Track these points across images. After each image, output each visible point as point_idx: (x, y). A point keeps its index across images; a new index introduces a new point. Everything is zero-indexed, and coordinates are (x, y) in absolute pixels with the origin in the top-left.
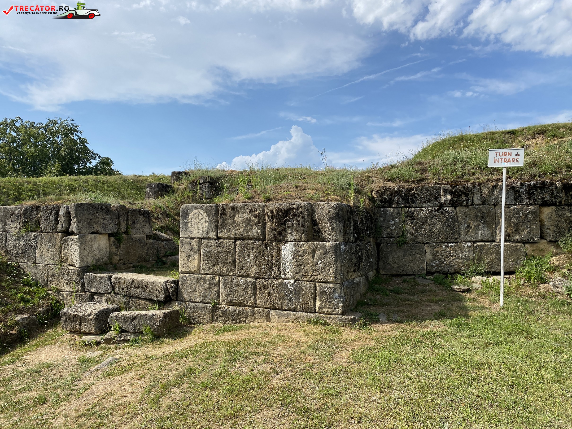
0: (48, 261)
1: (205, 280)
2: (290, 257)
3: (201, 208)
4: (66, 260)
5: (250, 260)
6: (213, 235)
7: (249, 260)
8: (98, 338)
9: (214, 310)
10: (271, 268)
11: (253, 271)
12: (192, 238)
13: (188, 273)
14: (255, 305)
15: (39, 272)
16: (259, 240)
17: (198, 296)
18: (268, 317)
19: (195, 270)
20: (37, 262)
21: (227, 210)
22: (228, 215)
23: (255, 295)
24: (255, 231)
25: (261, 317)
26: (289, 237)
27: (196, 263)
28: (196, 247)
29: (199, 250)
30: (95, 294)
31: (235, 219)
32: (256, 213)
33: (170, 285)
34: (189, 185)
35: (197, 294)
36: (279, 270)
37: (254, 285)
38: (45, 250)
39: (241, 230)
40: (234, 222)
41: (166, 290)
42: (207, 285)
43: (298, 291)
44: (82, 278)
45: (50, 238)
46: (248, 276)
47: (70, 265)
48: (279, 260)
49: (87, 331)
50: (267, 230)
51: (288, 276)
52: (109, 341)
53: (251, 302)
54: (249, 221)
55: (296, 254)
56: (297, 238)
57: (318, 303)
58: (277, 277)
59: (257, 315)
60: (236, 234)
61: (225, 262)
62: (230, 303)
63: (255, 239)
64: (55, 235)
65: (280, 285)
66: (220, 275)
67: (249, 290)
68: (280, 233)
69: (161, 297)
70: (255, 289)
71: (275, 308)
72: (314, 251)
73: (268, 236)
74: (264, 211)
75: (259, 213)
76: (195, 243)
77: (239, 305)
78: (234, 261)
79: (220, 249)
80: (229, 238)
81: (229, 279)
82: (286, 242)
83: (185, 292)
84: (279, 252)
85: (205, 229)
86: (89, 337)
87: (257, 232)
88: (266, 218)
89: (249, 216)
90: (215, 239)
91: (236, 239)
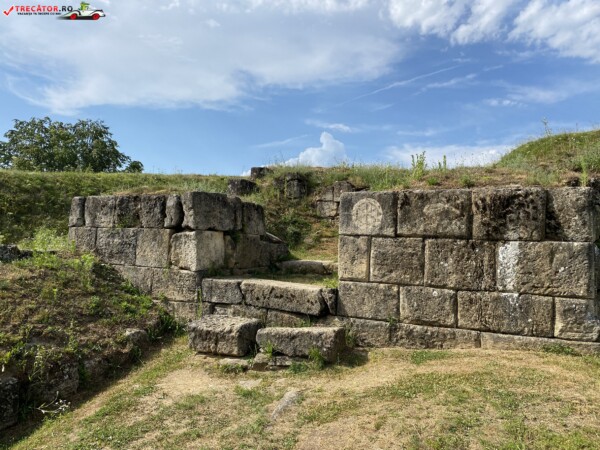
0: (152, 264)
1: (378, 291)
2: (513, 261)
3: (372, 196)
4: (177, 262)
5: (449, 265)
6: (389, 231)
7: (446, 265)
8: (243, 362)
9: (393, 330)
10: (480, 276)
11: (452, 281)
12: (358, 236)
13: (351, 280)
14: (455, 325)
15: (140, 276)
16: (461, 238)
17: (367, 310)
18: (478, 342)
19: (363, 276)
20: (138, 263)
21: (412, 198)
22: (413, 205)
23: (455, 312)
24: (456, 227)
25: (467, 341)
26: (511, 234)
27: (364, 267)
28: (363, 246)
29: (368, 251)
30: (216, 304)
31: (424, 210)
32: (458, 202)
33: (327, 296)
34: (274, 183)
35: (365, 308)
36: (494, 279)
37: (454, 299)
38: (148, 250)
39: (434, 225)
40: (423, 214)
41: (323, 301)
42: (380, 297)
43: (526, 309)
44: (199, 284)
45: (155, 235)
46: (444, 287)
47: (182, 268)
48: (493, 266)
49: (226, 352)
50: (475, 225)
51: (510, 287)
52: (261, 367)
53: (450, 320)
54: (446, 213)
55: (523, 258)
56: (525, 236)
57: (559, 325)
58: (492, 289)
59: (460, 339)
60: (425, 230)
61: (408, 267)
62: (418, 321)
63: (456, 238)
64: (162, 231)
65: (497, 299)
66: (399, 284)
67: (448, 305)
68: (496, 229)
69: (316, 309)
70: (455, 303)
71: (489, 330)
72: (552, 254)
73: (476, 232)
74: (470, 199)
75: (462, 203)
76: (361, 243)
77: (432, 324)
78: (422, 266)
79: (400, 250)
80: (415, 235)
81: (415, 290)
82: (506, 241)
83: (349, 305)
84: (494, 255)
85: (378, 223)
86: (228, 361)
87: (460, 228)
88: (474, 208)
89: (446, 206)
90: (391, 237)
91: (425, 237)
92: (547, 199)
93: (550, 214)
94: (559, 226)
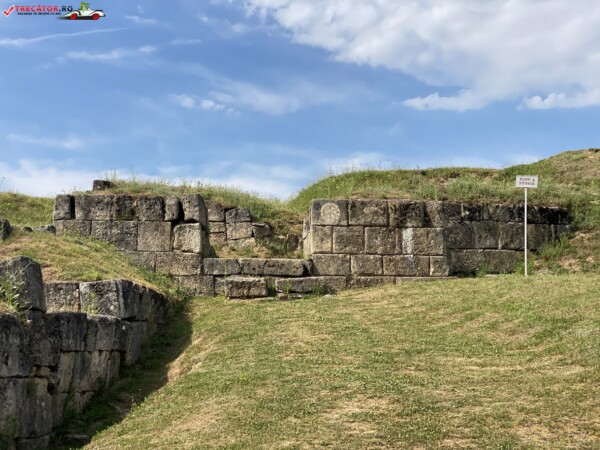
0: (155, 249)
1: (339, 258)
2: (410, 238)
3: (333, 202)
4: (180, 247)
5: (378, 242)
6: (344, 223)
9: (348, 281)
10: (394, 246)
11: (380, 251)
12: (324, 226)
13: (321, 253)
14: (382, 275)
16: (384, 226)
19: (329, 250)
20: (140, 249)
21: (357, 204)
22: (358, 208)
23: (382, 267)
24: (381, 220)
26: (409, 224)
27: (329, 245)
28: (328, 232)
29: (332, 235)
31: (364, 211)
32: (382, 207)
33: (307, 263)
35: (331, 269)
36: (401, 248)
37: (381, 260)
38: (150, 238)
39: (370, 219)
40: (363, 213)
41: (304, 267)
42: (339, 262)
43: (417, 262)
44: (201, 262)
45: (157, 226)
46: (376, 253)
47: (185, 251)
48: (400, 241)
50: (391, 219)
51: (409, 252)
53: (380, 272)
54: (376, 213)
55: (415, 237)
56: (415, 225)
57: (432, 270)
58: (401, 253)
59: (385, 281)
60: (364, 222)
61: (356, 243)
63: (381, 226)
64: (163, 224)
65: (403, 259)
66: (351, 254)
67: (378, 263)
68: (401, 222)
69: (300, 271)
70: (382, 262)
71: (400, 276)
72: (428, 234)
73: (391, 223)
74: (388, 205)
75: (384, 207)
76: (327, 230)
77: (369, 275)
78: (364, 243)
79: (351, 234)
80: (359, 225)
81: (360, 256)
82: (407, 227)
83: (320, 268)
84: (401, 236)
85: (337, 218)
87: (383, 221)
88: (390, 211)
89: (376, 209)
90: (345, 226)
91: (365, 226)
92: (425, 207)
93: (426, 214)
94: (429, 221)
